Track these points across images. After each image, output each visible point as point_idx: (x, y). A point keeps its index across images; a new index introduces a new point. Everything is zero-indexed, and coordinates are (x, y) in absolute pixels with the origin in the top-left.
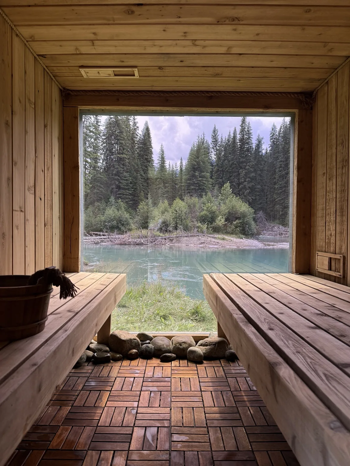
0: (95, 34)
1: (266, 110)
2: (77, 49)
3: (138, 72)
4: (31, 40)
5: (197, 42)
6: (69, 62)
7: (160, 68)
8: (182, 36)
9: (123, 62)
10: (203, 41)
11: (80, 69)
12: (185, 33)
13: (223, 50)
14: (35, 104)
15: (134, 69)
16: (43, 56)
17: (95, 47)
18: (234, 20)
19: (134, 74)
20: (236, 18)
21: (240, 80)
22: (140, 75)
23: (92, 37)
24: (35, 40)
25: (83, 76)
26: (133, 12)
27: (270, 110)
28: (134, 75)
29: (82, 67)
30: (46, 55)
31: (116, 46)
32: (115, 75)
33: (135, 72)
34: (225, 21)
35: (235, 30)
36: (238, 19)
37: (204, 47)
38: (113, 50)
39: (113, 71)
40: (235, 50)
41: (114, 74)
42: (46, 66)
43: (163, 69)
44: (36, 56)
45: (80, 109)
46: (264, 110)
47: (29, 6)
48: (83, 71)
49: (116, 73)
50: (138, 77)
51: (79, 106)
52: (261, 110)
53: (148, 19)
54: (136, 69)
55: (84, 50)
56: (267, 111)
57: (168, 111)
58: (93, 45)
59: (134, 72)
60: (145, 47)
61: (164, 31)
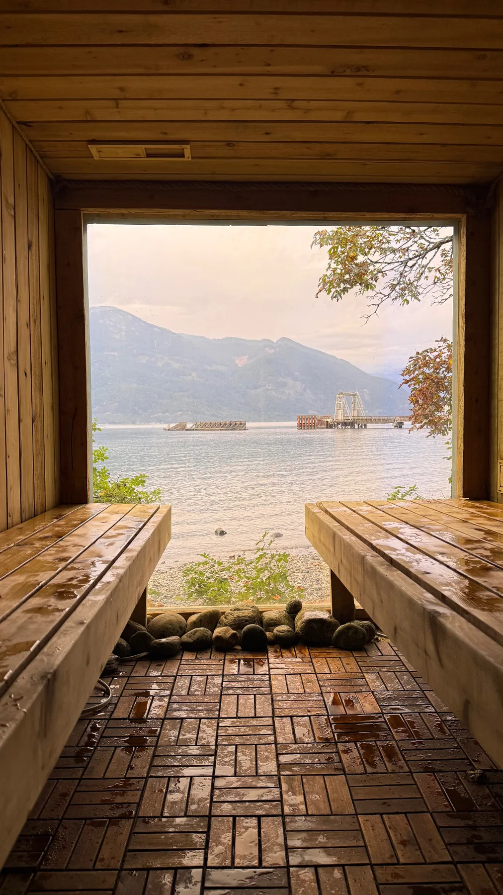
0: (122, 89)
1: (411, 215)
2: (87, 113)
3: (191, 150)
4: (10, 98)
5: (296, 104)
6: (71, 134)
7: (229, 144)
8: (272, 93)
9: (166, 133)
10: (306, 101)
11: (89, 146)
12: (276, 89)
13: (339, 116)
14: (14, 209)
15: (184, 146)
16: (26, 124)
17: (119, 110)
18: (358, 69)
19: (184, 154)
20: (363, 67)
21: (366, 164)
22: (193, 156)
23: (117, 94)
24: (17, 98)
25: (93, 157)
26: (190, 56)
27: (418, 216)
28: (183, 156)
29: (94, 142)
30: (31, 122)
31: (156, 109)
32: (148, 156)
33: (185, 150)
34: (344, 72)
35: (360, 85)
36: (366, 68)
37: (308, 111)
38: (151, 115)
39: (145, 148)
40: (358, 117)
41: (147, 154)
42: (30, 141)
43: (234, 145)
44: (16, 125)
45: (84, 214)
46: (408, 215)
47: (16, 46)
48: (93, 149)
49: (149, 152)
50: (190, 159)
51: (82, 209)
52: (402, 215)
53: (215, 66)
54: (188, 147)
55: (99, 115)
56: (413, 216)
57: (238, 216)
58: (117, 107)
59: (183, 150)
60: (206, 110)
61: (241, 85)
